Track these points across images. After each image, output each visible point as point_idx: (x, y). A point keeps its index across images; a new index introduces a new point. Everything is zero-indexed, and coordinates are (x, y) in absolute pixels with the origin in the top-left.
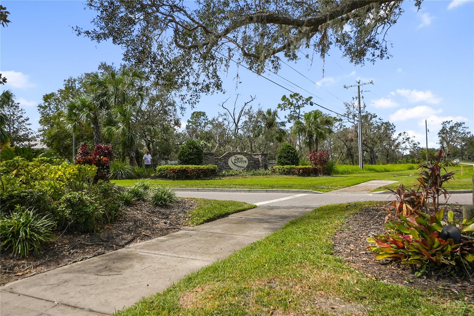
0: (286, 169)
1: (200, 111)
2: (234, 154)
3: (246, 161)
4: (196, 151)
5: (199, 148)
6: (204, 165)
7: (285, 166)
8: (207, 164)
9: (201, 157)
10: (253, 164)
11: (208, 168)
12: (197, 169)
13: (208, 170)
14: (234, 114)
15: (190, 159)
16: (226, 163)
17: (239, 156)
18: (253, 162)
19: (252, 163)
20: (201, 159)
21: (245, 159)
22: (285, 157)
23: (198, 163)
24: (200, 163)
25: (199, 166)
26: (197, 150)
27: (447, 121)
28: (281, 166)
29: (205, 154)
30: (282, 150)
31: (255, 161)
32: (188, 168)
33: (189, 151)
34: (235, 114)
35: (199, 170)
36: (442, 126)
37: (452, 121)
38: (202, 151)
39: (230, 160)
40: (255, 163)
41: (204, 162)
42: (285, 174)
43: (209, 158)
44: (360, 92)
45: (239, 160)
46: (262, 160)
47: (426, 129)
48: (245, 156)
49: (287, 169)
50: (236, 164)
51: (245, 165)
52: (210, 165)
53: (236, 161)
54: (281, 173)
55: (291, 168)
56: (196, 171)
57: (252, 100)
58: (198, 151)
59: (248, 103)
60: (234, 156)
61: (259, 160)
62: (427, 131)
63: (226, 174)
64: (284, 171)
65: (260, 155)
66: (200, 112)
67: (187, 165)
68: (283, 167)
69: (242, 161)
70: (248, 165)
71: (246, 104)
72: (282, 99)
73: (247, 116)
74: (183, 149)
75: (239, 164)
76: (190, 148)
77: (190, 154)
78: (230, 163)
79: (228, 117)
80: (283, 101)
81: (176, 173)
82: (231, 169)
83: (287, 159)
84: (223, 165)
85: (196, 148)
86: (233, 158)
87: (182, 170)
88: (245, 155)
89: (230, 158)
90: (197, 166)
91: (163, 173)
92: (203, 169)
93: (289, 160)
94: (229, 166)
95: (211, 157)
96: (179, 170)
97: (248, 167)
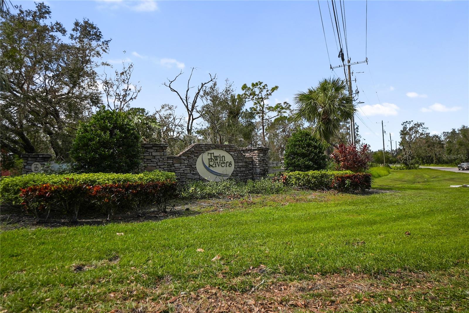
0: (313, 177)
1: (138, 107)
2: (208, 147)
3: (230, 164)
4: (121, 137)
5: (129, 130)
6: (142, 171)
7: (310, 173)
8: (150, 171)
9: (133, 151)
10: (244, 169)
11: (153, 180)
12: (119, 186)
13: (155, 186)
14: (186, 98)
15: (103, 158)
16: (192, 167)
17: (217, 153)
18: (244, 164)
19: (242, 166)
20: (135, 156)
21: (229, 158)
22: (303, 155)
23: (127, 168)
24: (132, 168)
25: (129, 176)
26: (124, 133)
27: (407, 122)
28: (301, 173)
29: (143, 146)
30: (296, 141)
31: (246, 162)
32: (94, 181)
33: (100, 136)
34: (188, 97)
35: (127, 186)
36: (402, 126)
37: (412, 121)
38: (137, 138)
39: (199, 160)
40: (246, 167)
41: (142, 164)
42: (312, 189)
43: (155, 156)
44: (351, 74)
45: (218, 161)
46: (259, 161)
47: (383, 131)
48: (228, 152)
49: (315, 178)
50: (211, 168)
51: (230, 170)
52: (157, 172)
53: (211, 163)
54: (301, 186)
55: (322, 176)
56: (119, 192)
57: (212, 80)
58: (126, 137)
59: (205, 83)
60: (207, 152)
61: (253, 161)
62: (384, 132)
63: (196, 193)
64: (309, 181)
65: (256, 152)
66: (139, 109)
67: (91, 174)
68: (307, 175)
69: (223, 163)
70: (234, 171)
71: (203, 85)
72: (242, 88)
73: (209, 98)
74: (86, 131)
75: (218, 169)
76: (104, 129)
77: (104, 144)
78: (200, 168)
79: (173, 111)
80: (243, 90)
81: (47, 200)
82: (204, 180)
83: (307, 158)
84: (186, 172)
85: (122, 128)
86: (205, 157)
87: (66, 192)
88: (229, 149)
89: (200, 157)
90: (122, 176)
91: (11, 200)
92: (138, 185)
93: (310, 160)
94: (198, 174)
95: (158, 154)
96: (57, 191)
97: (234, 174)
